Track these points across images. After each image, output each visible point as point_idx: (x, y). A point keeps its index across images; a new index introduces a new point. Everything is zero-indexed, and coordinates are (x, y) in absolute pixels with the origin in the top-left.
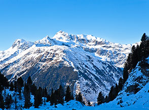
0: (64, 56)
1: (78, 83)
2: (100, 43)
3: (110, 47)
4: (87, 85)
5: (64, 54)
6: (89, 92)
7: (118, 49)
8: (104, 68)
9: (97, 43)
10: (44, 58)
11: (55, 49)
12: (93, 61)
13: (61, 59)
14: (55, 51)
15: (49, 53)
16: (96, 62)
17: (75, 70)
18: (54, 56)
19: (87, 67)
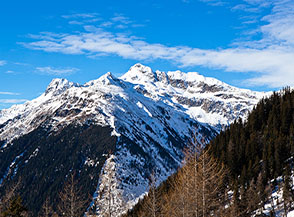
0: (102, 104)
1: (113, 160)
2: (211, 89)
3: (231, 96)
4: (133, 165)
5: (104, 102)
6: (133, 181)
7: (247, 100)
8: (191, 133)
9: (206, 88)
10: (66, 108)
11: (90, 91)
12: (169, 118)
13: (93, 110)
14: (90, 95)
15: (77, 98)
16: (177, 121)
17: (114, 133)
18: (84, 105)
19: (151, 129)
